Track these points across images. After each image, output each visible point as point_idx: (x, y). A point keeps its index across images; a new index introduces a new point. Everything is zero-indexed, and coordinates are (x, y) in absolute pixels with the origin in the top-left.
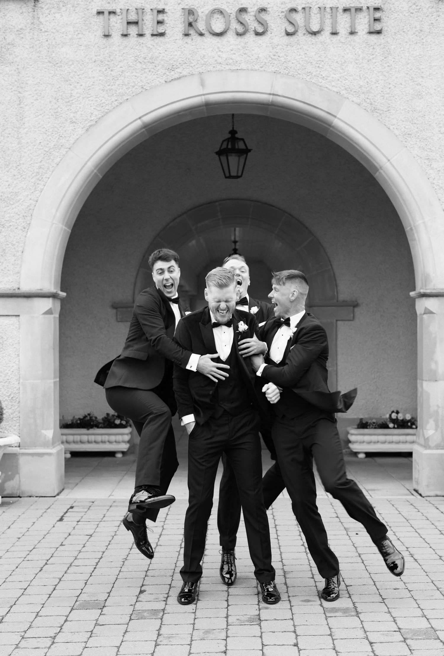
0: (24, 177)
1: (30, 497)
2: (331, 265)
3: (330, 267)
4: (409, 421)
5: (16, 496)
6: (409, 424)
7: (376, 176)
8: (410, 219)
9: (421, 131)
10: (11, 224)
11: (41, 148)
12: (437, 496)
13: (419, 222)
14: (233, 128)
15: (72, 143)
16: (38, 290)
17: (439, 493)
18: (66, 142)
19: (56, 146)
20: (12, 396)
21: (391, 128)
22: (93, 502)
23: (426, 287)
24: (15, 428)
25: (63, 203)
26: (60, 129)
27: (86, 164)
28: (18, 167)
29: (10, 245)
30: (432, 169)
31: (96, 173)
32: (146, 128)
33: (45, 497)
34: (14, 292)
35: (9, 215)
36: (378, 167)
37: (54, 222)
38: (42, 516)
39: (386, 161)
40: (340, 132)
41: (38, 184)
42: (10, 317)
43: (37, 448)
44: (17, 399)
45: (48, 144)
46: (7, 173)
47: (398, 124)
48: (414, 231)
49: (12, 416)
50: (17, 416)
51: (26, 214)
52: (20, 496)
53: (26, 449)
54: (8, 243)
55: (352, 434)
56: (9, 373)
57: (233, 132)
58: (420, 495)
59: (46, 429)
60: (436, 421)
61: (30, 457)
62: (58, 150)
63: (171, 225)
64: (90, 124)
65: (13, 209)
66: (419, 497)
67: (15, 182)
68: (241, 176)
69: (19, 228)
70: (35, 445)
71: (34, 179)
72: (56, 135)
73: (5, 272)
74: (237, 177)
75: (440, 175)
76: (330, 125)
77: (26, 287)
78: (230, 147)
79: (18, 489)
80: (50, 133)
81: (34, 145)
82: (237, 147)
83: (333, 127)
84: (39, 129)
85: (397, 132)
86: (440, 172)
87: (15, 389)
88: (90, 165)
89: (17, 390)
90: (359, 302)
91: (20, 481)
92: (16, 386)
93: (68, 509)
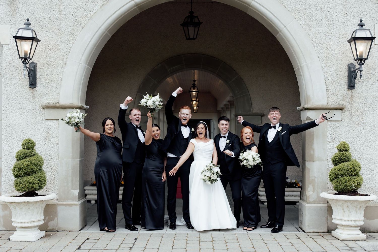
0: (62, 35)
1: (64, 231)
2: (249, 92)
3: (248, 93)
4: (294, 183)
5: (55, 230)
6: (294, 185)
7: (277, 37)
8: (298, 62)
9: (305, 9)
10: (54, 64)
11: (73, 17)
12: (314, 232)
13: (304, 64)
14: (191, 10)
15: (92, 15)
16: (71, 104)
17: (316, 230)
18: (88, 14)
19: (83, 17)
20: (54, 169)
21: (287, 7)
22: (102, 235)
23: (307, 104)
24: (55, 188)
25: (86, 51)
26: (85, 6)
27: (100, 28)
28: (59, 29)
29: (54, 77)
30: (312, 32)
31: (107, 33)
32: (137, 6)
33: (73, 231)
34: (55, 105)
35: (53, 58)
36: (279, 31)
37: (81, 63)
38: (68, 245)
39: (284, 27)
40: (255, 9)
41: (71, 39)
42: (53, 120)
43: (68, 201)
44: (57, 171)
45: (78, 15)
46: (52, 32)
47: (291, 5)
48: (301, 70)
49: (53, 181)
50: (56, 181)
51: (63, 58)
52: (58, 230)
53: (62, 202)
54: (53, 75)
55: (261, 191)
56: (52, 155)
57: (191, 13)
58: (304, 231)
59: (74, 189)
60: (314, 186)
61: (64, 207)
62: (83, 19)
63: (155, 68)
64: (103, 3)
65: (56, 54)
66: (303, 233)
67: (57, 38)
68: (196, 38)
69: (60, 66)
70: (67, 199)
71: (69, 36)
72: (82, 10)
73: (50, 93)
74: (194, 39)
75: (316, 35)
76: (249, 5)
77: (63, 102)
78: (189, 21)
79: (57, 226)
80: (79, 9)
81: (69, 16)
82: (193, 21)
83: (251, 6)
84: (72, 6)
85: (290, 10)
86: (317, 34)
87: (56, 165)
88: (103, 28)
89: (57, 165)
90: (264, 113)
91: (58, 221)
92: (56, 163)
93: (85, 240)
